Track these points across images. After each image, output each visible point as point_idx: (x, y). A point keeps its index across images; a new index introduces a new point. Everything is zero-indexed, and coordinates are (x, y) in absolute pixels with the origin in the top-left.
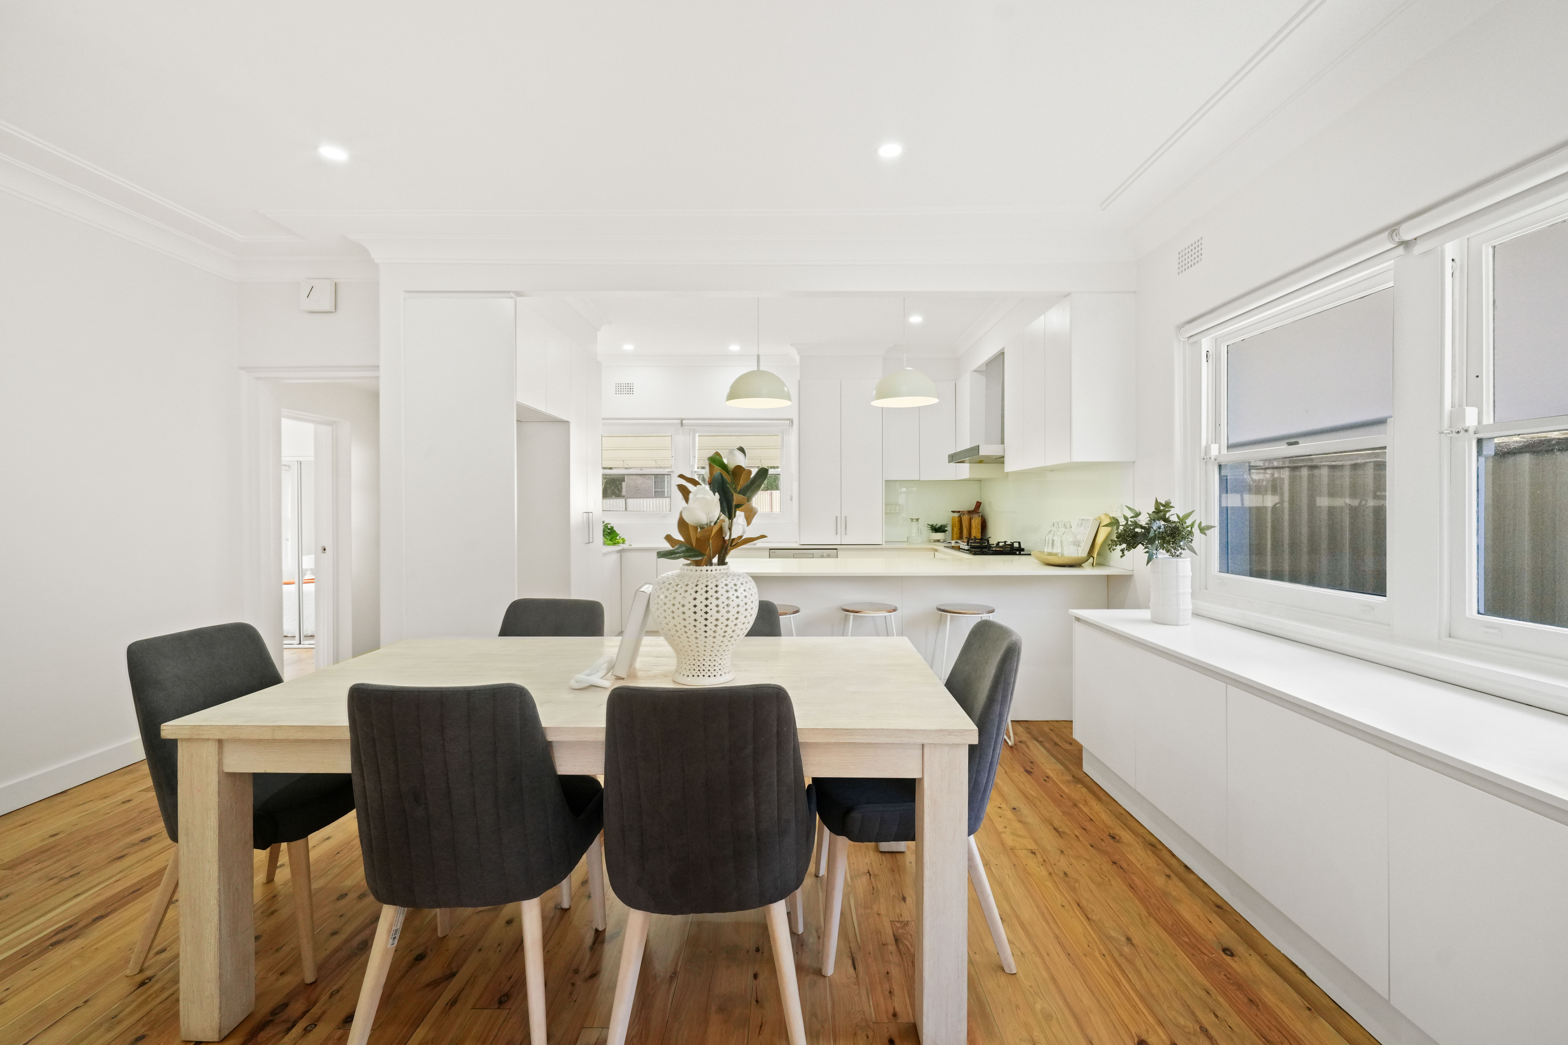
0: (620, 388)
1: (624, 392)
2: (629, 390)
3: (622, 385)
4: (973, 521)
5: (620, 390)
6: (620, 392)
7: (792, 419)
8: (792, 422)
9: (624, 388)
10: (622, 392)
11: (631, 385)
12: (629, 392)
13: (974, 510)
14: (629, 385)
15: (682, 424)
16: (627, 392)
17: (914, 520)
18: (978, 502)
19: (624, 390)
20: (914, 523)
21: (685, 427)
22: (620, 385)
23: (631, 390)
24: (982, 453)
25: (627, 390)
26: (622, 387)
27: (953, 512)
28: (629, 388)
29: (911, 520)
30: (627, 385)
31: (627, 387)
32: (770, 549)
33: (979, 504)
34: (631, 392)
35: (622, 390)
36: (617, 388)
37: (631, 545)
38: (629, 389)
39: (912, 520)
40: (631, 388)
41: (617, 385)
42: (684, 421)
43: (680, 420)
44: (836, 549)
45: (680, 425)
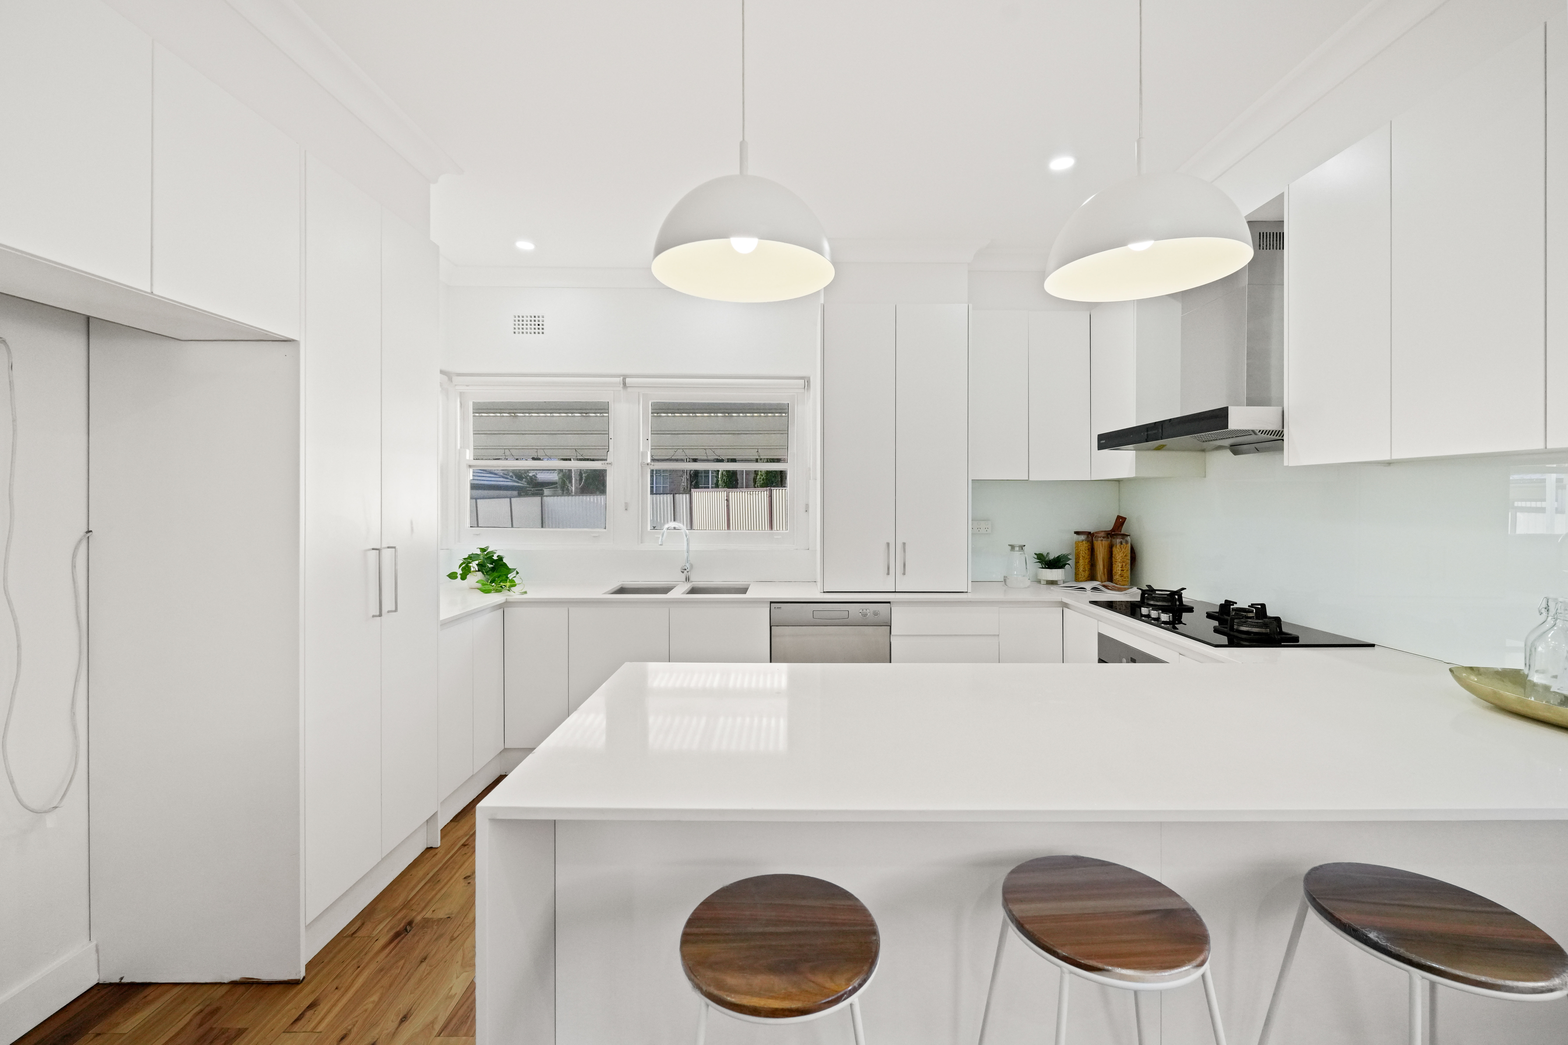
0: (521, 323)
1: (529, 331)
2: (537, 327)
3: (525, 319)
4: (1116, 551)
5: (521, 327)
6: (521, 330)
7: (809, 378)
8: (809, 382)
9: (529, 323)
10: (525, 331)
11: (541, 319)
12: (537, 331)
13: (1113, 530)
14: (537, 319)
15: (624, 384)
16: (533, 331)
17: (1017, 549)
18: (1119, 517)
19: (529, 326)
20: (1017, 554)
21: (629, 390)
22: (521, 319)
23: (541, 327)
24: (1234, 423)
25: (533, 327)
26: (525, 323)
27: (1077, 533)
28: (537, 323)
29: (1010, 547)
30: (533, 319)
31: (533, 323)
32: (771, 602)
33: (1121, 521)
34: (541, 331)
35: (525, 327)
36: (517, 323)
37: (526, 593)
38: (538, 325)
39: (1012, 547)
40: (540, 323)
41: (517, 319)
42: (628, 380)
43: (622, 378)
44: (889, 602)
45: (622, 385)
